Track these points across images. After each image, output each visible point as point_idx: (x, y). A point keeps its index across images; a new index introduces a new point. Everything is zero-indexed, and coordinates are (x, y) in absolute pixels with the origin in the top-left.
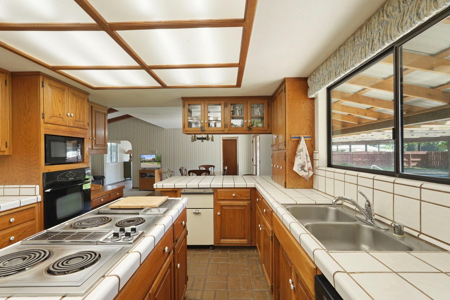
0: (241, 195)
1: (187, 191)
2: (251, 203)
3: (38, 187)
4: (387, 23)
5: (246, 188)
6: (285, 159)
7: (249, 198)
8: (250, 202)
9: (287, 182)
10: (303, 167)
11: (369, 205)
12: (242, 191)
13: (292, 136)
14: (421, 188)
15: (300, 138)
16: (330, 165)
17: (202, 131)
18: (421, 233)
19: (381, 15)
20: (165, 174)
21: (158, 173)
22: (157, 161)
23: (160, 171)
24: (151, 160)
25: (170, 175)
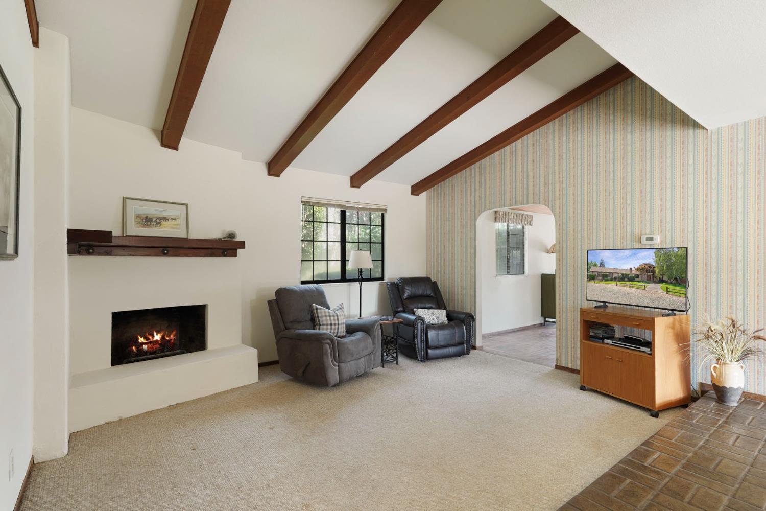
20: (711, 341)
21: (671, 330)
22: (665, 278)
23: (680, 322)
24: (634, 272)
25: (739, 354)
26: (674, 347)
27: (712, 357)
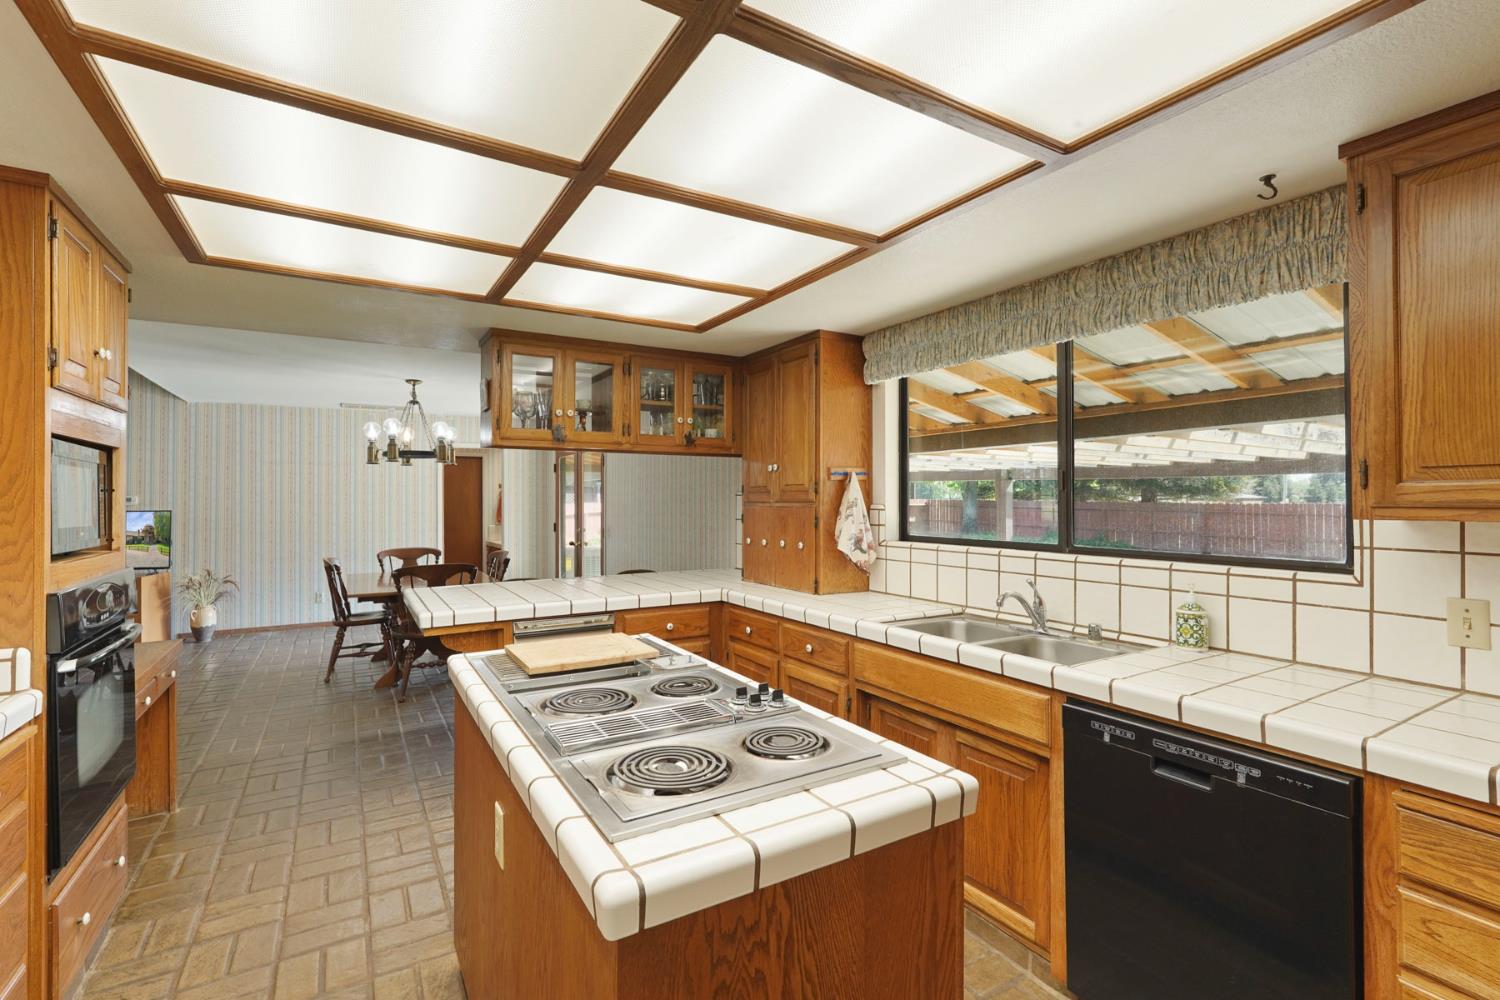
0: (686, 626)
1: (533, 628)
2: (710, 645)
3: (24, 655)
4: (1075, 304)
5: (701, 604)
6: (816, 526)
7: (705, 631)
8: (707, 642)
9: (821, 579)
10: (858, 543)
11: (1041, 603)
12: (689, 613)
13: (833, 471)
14: (1120, 566)
15: (846, 475)
16: (904, 536)
17: (558, 440)
18: (1120, 633)
19: (1064, 289)
20: (191, 591)
21: (154, 588)
22: (160, 539)
23: (163, 579)
24: (141, 534)
25: (213, 597)
26: (157, 602)
27: (190, 605)
